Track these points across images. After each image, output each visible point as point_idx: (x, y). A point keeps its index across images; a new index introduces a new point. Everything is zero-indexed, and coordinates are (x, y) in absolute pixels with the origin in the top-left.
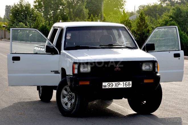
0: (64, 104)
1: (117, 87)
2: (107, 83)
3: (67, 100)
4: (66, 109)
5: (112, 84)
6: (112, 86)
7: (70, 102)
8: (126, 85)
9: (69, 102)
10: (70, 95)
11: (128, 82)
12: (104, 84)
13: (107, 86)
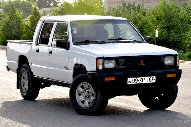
0: (80, 102)
1: (142, 83)
2: (132, 79)
3: (83, 98)
4: (84, 107)
5: (136, 80)
6: (136, 82)
7: (88, 100)
8: (150, 80)
9: (86, 100)
10: (87, 92)
11: (152, 77)
12: (129, 79)
13: (132, 81)
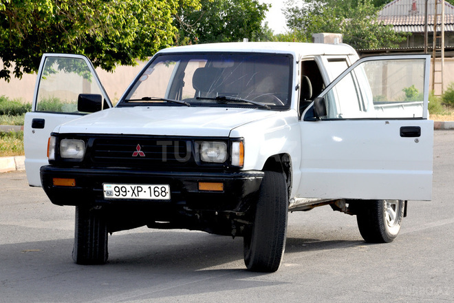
1: (137, 197)
2: (114, 186)
5: (124, 189)
6: (124, 194)
8: (157, 194)
11: (160, 186)
12: (106, 187)
